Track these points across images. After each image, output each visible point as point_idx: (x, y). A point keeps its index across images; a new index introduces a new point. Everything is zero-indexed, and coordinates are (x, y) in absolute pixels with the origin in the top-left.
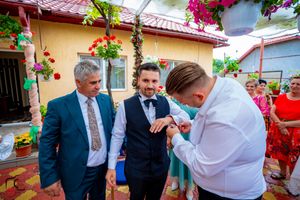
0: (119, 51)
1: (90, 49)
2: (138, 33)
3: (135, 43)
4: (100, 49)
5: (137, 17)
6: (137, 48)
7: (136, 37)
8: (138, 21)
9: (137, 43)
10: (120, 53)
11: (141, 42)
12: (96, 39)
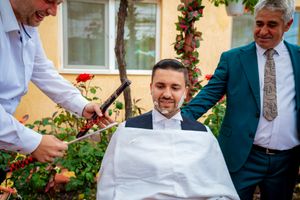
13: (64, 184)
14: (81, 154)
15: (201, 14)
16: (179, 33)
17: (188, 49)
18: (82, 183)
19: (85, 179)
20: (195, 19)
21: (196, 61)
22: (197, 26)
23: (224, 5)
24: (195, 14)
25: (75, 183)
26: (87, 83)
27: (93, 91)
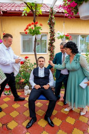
0: (40, 30)
1: (25, 30)
2: (52, 18)
3: (50, 25)
4: (30, 30)
5: (52, 8)
6: (51, 28)
7: (51, 20)
8: (52, 11)
9: (51, 25)
10: (41, 31)
11: (54, 24)
12: (27, 24)
13: (23, 82)
14: (26, 75)
15: (55, 41)
16: (49, 46)
17: (52, 50)
18: (27, 82)
19: (27, 81)
20: (53, 43)
21: (53, 53)
22: (54, 44)
23: (61, 39)
24: (53, 41)
25: (25, 82)
26: (27, 59)
27: (29, 61)
